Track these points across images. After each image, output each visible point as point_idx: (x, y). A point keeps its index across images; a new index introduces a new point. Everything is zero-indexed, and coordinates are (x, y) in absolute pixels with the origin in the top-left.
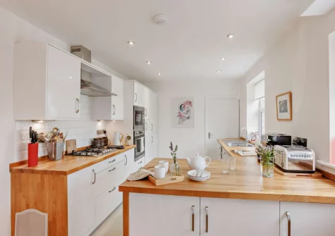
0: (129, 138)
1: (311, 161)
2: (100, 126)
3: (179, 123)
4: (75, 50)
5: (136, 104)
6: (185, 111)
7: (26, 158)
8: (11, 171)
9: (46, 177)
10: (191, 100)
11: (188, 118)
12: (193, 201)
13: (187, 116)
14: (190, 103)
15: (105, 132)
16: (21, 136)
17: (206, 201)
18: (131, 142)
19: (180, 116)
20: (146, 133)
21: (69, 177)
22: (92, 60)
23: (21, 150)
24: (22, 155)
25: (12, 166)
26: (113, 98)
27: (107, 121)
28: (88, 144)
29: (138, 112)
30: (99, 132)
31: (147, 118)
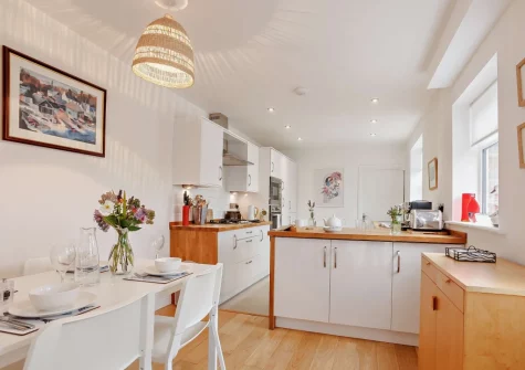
0: (264, 213)
1: (438, 223)
2: (232, 199)
3: (325, 201)
4: (214, 117)
5: (273, 175)
6: (332, 186)
7: (181, 219)
8: (171, 228)
9: (200, 234)
10: (339, 171)
11: (336, 195)
12: (326, 243)
13: (334, 192)
14: (339, 175)
15: (237, 207)
16: (177, 201)
17: (336, 243)
18: (266, 218)
19: (326, 192)
20: (284, 210)
21: (219, 234)
22: (229, 127)
23: (177, 212)
24: (176, 216)
25: (171, 224)
26: (249, 167)
27: (240, 193)
28: (222, 217)
29: (275, 185)
30: (231, 206)
31: (284, 193)
